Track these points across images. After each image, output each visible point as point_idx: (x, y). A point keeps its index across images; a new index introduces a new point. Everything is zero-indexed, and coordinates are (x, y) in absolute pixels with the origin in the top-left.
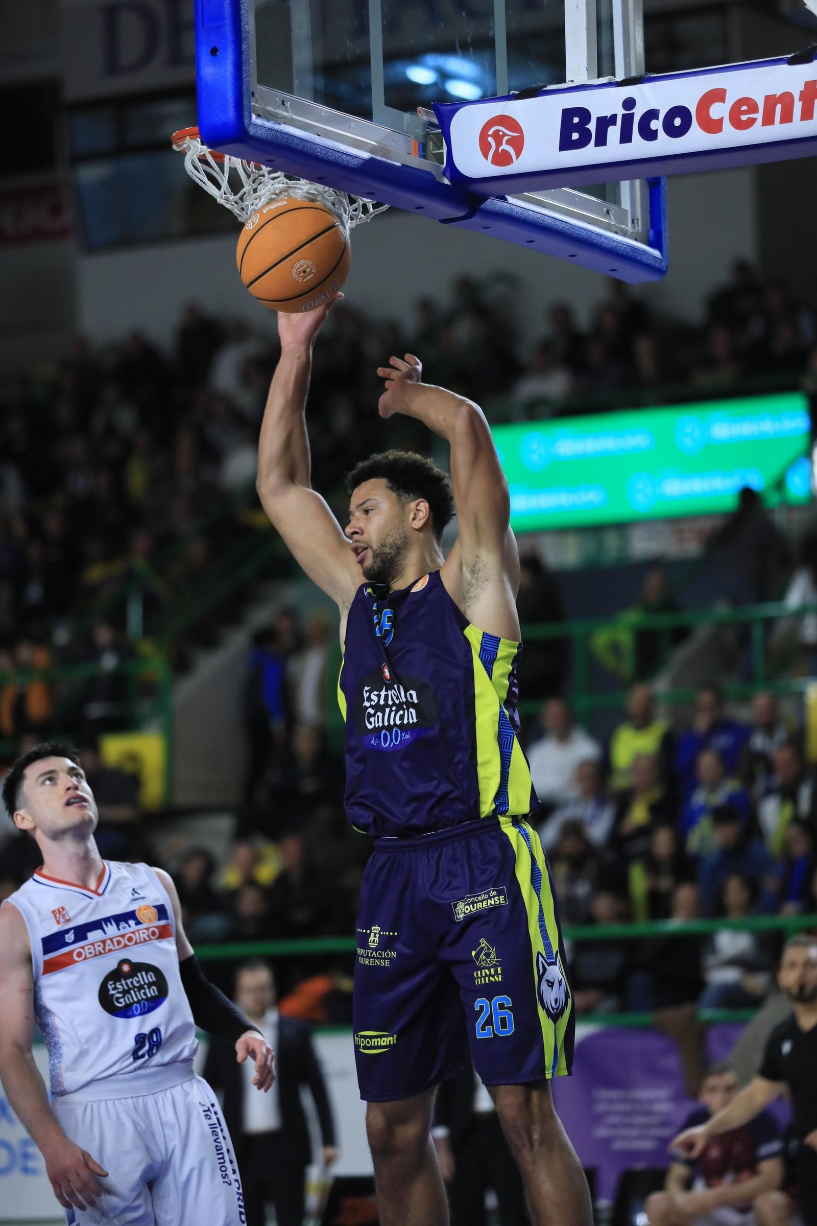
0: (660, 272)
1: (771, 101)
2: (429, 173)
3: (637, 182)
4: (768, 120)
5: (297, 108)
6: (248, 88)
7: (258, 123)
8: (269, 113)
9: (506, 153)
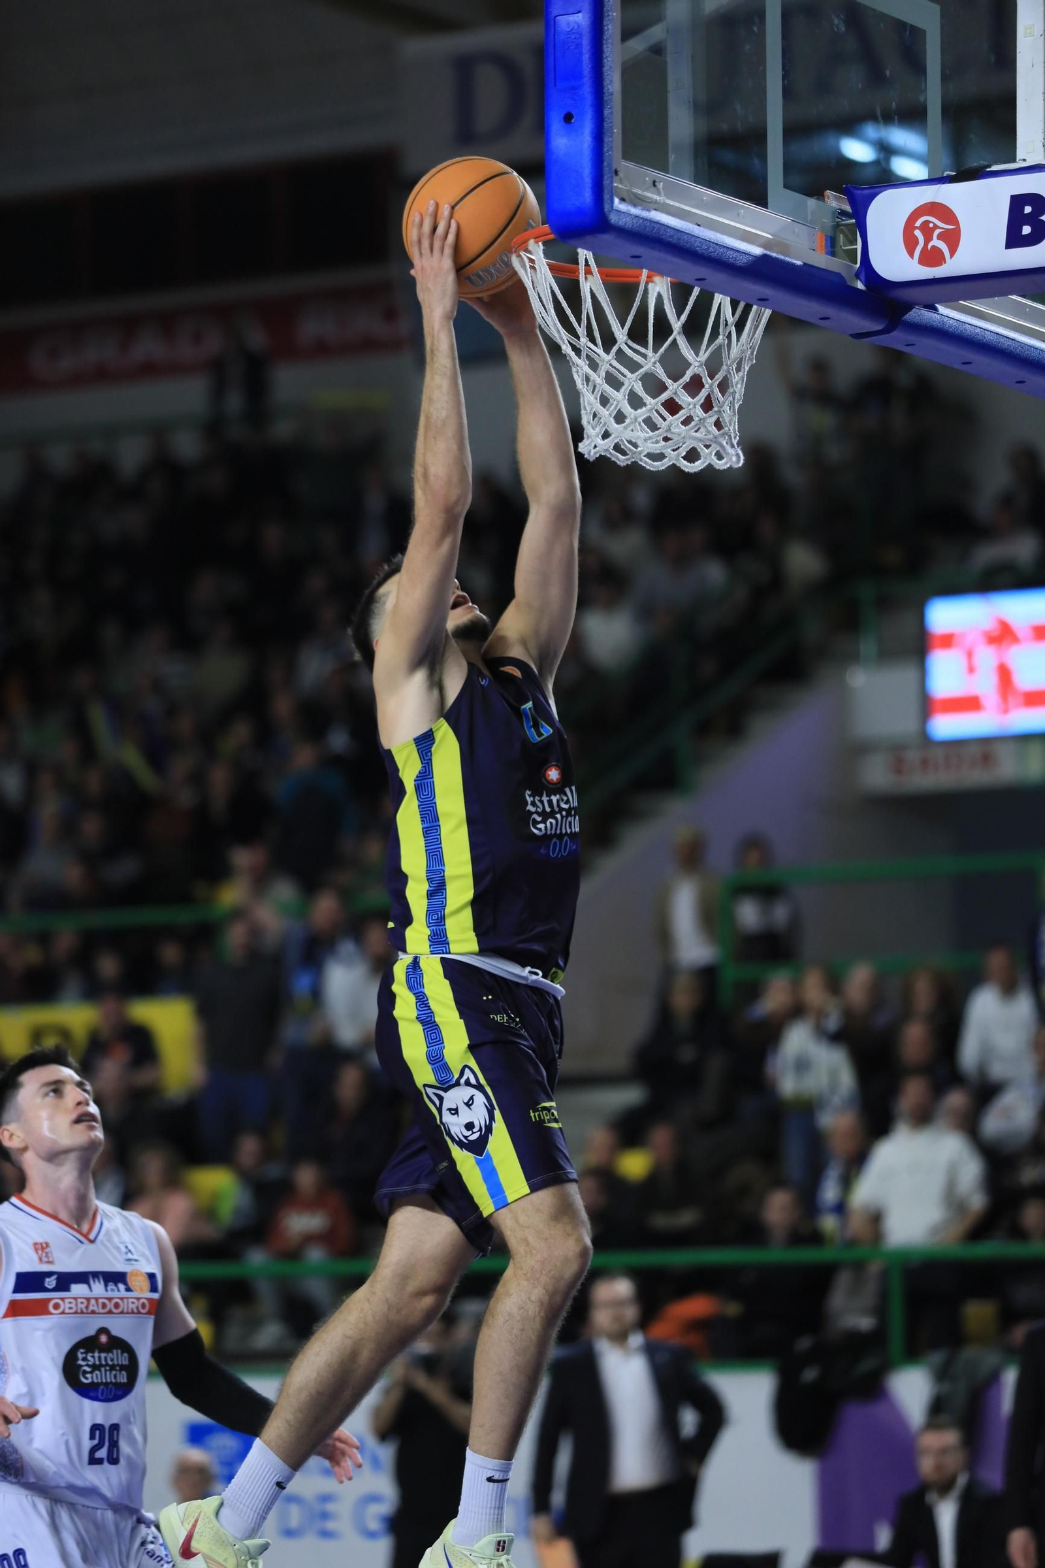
2: (838, 275)
5: (671, 191)
6: (610, 165)
7: (621, 209)
8: (636, 195)
9: (935, 249)
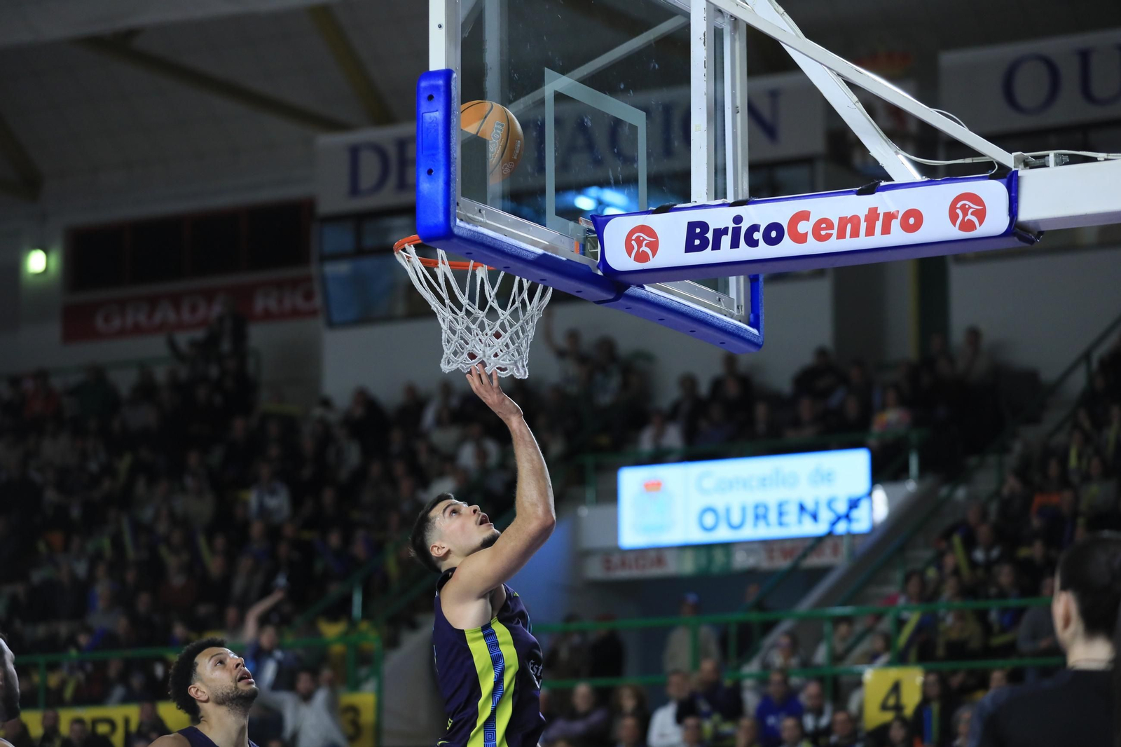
0: (758, 346)
1: (843, 221)
2: (587, 266)
3: (742, 278)
4: (841, 235)
5: (491, 216)
6: (454, 200)
7: (461, 226)
8: (469, 218)
9: (645, 253)
